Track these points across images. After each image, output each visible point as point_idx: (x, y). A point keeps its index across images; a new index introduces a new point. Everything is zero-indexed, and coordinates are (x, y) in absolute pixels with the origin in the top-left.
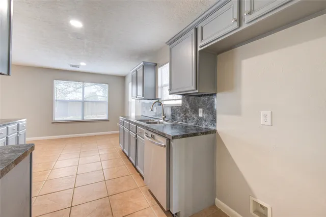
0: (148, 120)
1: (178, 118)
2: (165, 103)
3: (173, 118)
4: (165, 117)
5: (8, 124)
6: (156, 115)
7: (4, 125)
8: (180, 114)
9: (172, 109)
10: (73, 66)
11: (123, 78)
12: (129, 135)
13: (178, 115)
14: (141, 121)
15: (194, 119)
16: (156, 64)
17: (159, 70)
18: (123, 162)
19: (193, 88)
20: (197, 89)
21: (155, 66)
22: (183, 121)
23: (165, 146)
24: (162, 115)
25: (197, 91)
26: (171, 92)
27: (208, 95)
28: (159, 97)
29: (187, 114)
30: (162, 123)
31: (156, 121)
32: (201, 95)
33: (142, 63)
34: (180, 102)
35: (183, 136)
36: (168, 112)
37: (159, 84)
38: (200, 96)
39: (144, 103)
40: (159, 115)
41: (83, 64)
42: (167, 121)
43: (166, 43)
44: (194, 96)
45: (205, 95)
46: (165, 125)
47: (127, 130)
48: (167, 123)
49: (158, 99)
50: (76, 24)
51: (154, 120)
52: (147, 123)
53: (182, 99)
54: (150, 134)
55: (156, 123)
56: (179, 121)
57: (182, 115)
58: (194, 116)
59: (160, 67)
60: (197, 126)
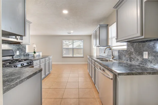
0: (103, 59)
1: (124, 58)
2: (114, 48)
3: (120, 58)
4: (114, 57)
5: (46, 58)
6: (108, 56)
7: (44, 58)
8: (125, 55)
9: (119, 52)
10: (69, 33)
11: (90, 36)
12: (92, 66)
13: (123, 56)
14: (98, 59)
15: (138, 60)
16: (108, 25)
17: (110, 28)
18: (89, 80)
19: (139, 34)
20: (142, 35)
21: (107, 26)
22: (128, 61)
23: (112, 79)
24: (112, 55)
25: (143, 37)
26: (117, 40)
27: (154, 40)
28: (110, 44)
29: (132, 56)
30: (112, 61)
31: (108, 59)
32: (147, 41)
33: (99, 26)
34: (125, 47)
35: (128, 74)
36: (116, 54)
37: (110, 37)
38: (144, 42)
39: (101, 48)
40: (110, 56)
41: (72, 32)
42: (115, 60)
43: (114, 8)
44: (138, 42)
45: (151, 41)
46: (114, 63)
47: (90, 63)
48: (115, 61)
49: (109, 46)
50: (65, 12)
51: (106, 58)
52: (101, 60)
53: (127, 45)
54: (102, 68)
55: (107, 61)
56: (125, 60)
57: (127, 56)
58: (139, 58)
59: (110, 26)
60: (142, 65)
